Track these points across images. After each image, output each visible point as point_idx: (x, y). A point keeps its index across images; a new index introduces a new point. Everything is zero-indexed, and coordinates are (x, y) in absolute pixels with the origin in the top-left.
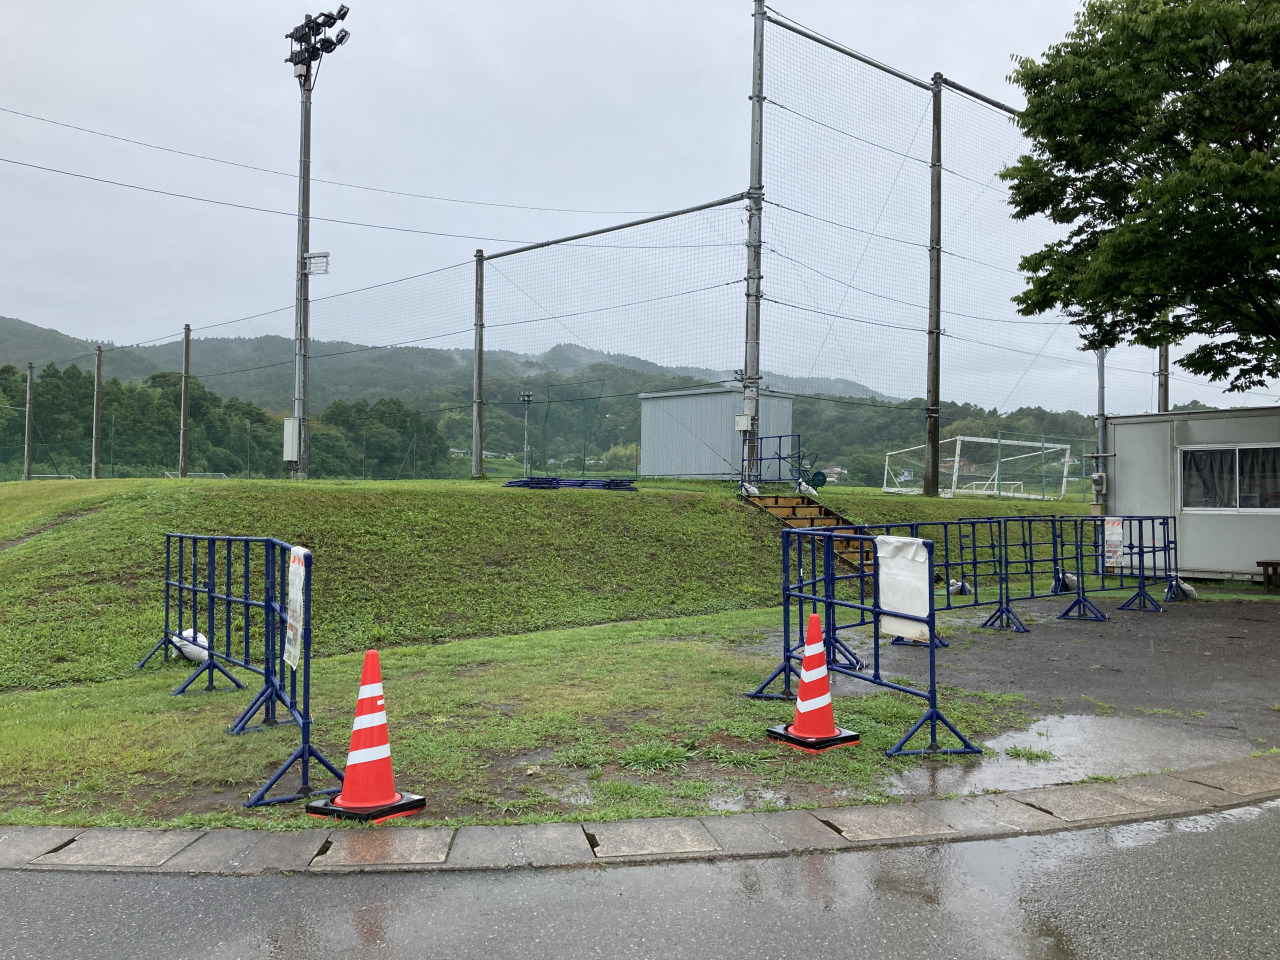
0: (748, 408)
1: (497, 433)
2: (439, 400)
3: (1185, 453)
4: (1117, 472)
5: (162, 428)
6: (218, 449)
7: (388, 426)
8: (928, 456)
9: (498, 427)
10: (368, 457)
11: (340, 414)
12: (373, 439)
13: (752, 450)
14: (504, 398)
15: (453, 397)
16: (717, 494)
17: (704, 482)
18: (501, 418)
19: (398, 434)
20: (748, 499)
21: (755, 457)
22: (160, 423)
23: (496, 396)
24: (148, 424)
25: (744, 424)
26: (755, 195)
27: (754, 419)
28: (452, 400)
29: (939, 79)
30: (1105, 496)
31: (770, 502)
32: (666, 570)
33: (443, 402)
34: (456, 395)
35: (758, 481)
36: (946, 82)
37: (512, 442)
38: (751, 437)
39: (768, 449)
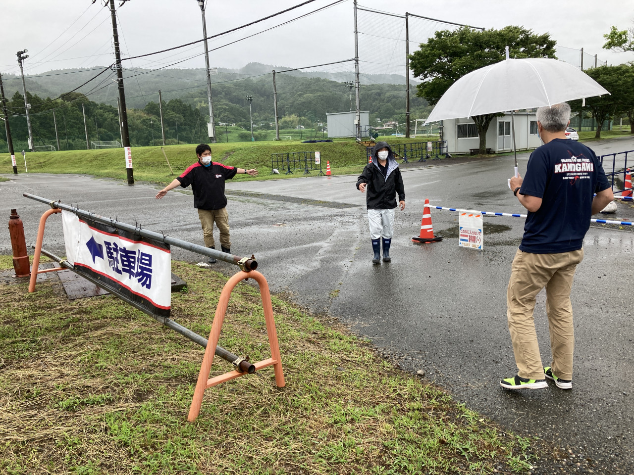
0: (357, 118)
1: (225, 113)
2: (192, 97)
3: (458, 125)
4: (445, 131)
5: (76, 121)
6: (101, 129)
7: (177, 113)
8: (407, 127)
9: (225, 109)
10: (170, 129)
11: (153, 109)
12: (171, 120)
13: (359, 129)
14: (226, 93)
15: (200, 95)
16: (351, 141)
17: (346, 138)
18: (227, 105)
19: (182, 117)
20: (359, 142)
21: (359, 131)
22: (75, 118)
23: (221, 93)
24: (70, 119)
25: (356, 122)
26: (356, 60)
27: (359, 121)
28: (200, 97)
29: (407, 14)
30: (442, 136)
31: (364, 143)
32: (343, 159)
33: (195, 97)
34: (201, 93)
35: (360, 137)
36: (409, 14)
37: (233, 117)
38: (358, 126)
39: (363, 129)
